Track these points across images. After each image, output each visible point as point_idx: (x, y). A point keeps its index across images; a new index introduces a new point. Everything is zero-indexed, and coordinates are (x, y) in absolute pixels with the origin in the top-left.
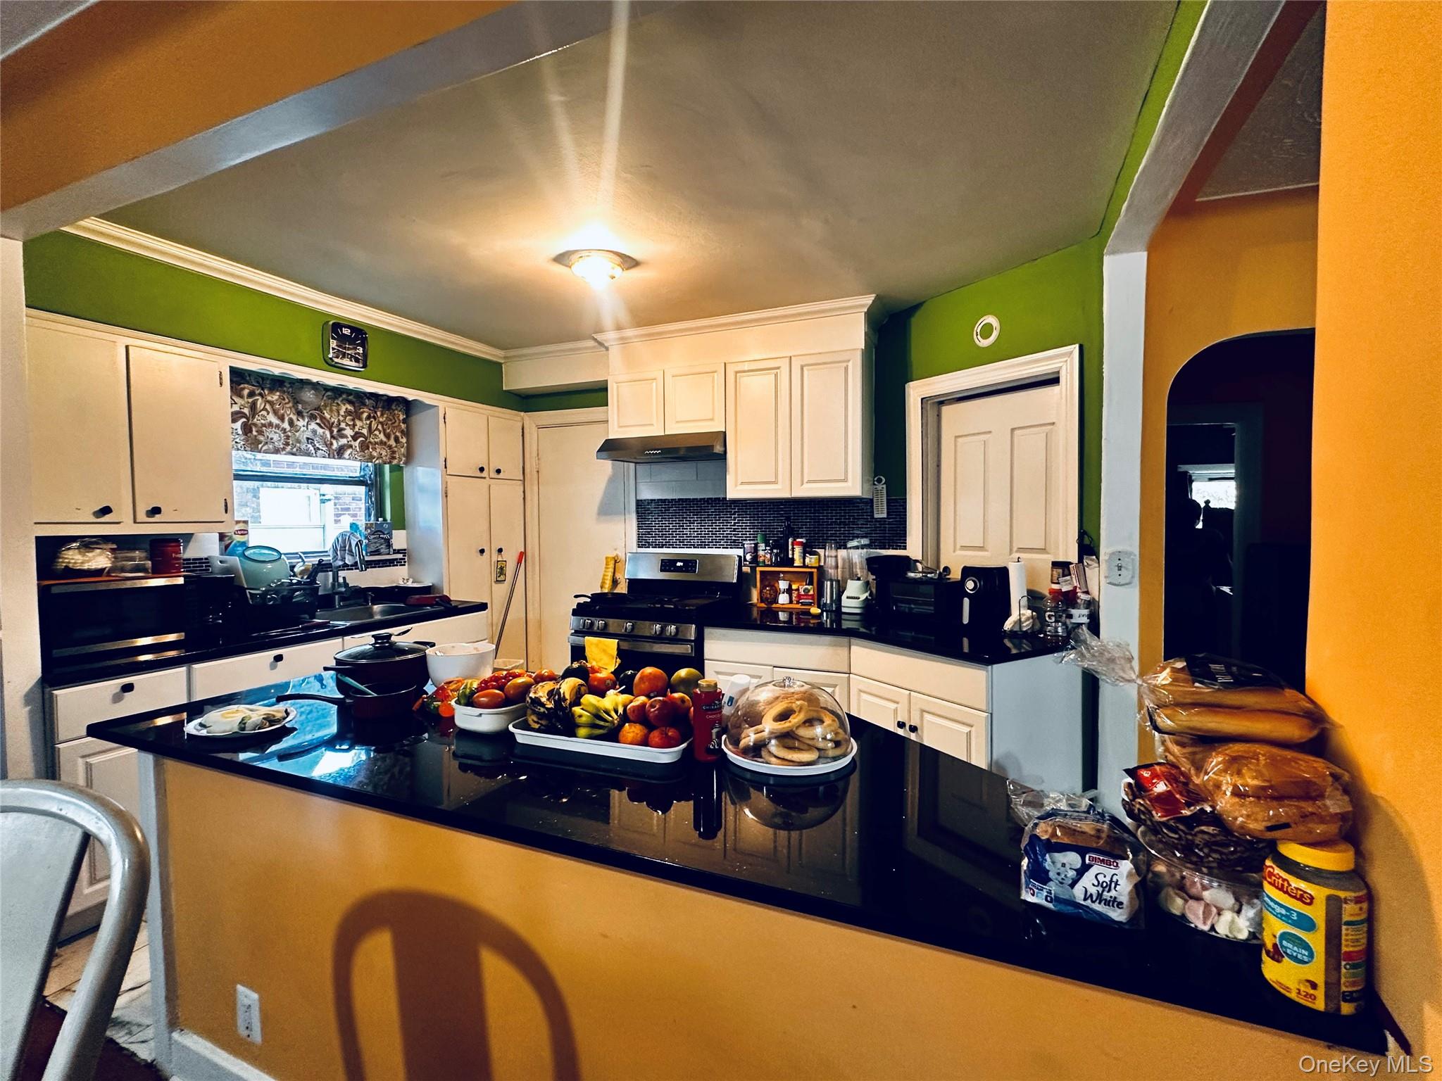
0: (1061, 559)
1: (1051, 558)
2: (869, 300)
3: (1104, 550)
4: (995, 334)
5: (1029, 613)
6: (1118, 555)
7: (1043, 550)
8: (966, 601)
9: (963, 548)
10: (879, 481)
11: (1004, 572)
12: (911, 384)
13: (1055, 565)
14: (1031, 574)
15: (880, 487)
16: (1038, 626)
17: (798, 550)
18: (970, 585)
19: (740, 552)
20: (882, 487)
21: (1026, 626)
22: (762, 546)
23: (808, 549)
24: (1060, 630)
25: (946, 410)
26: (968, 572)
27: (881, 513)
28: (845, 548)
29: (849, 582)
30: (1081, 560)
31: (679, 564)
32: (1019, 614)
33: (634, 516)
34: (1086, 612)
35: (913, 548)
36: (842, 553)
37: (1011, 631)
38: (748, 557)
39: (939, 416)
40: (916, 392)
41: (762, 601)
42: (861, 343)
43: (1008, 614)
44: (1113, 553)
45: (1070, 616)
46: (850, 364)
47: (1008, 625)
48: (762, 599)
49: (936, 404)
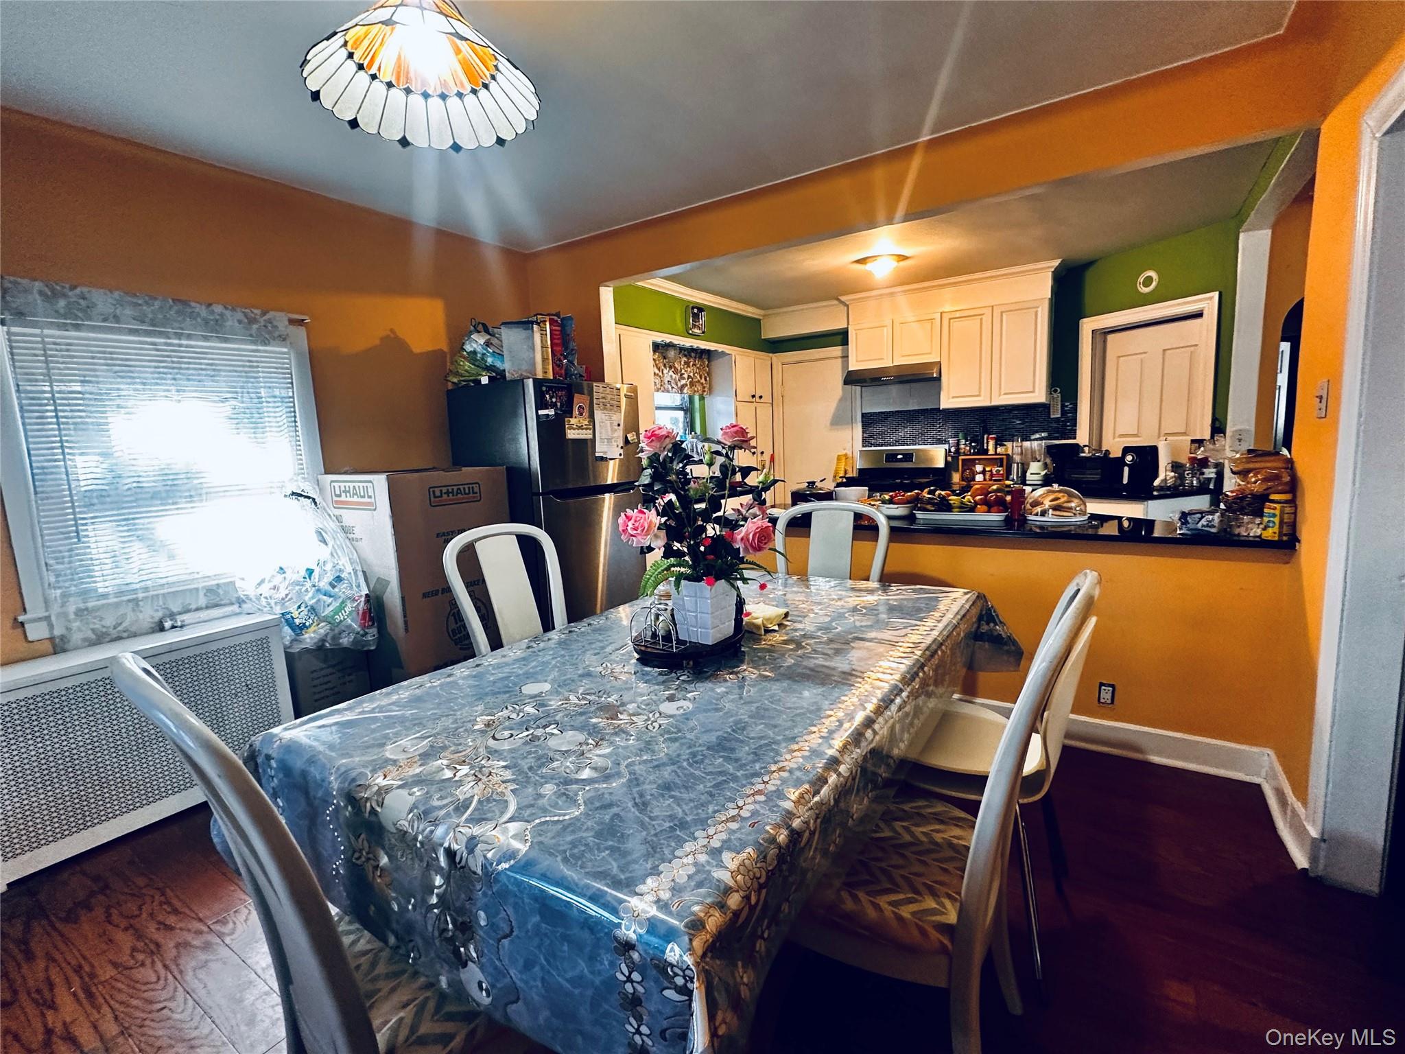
0: (1198, 438)
1: (1189, 438)
2: (1056, 263)
3: (1230, 429)
4: (1154, 284)
5: (1173, 474)
6: (1240, 432)
7: (1185, 434)
8: (1126, 469)
9: (1122, 436)
10: (1055, 391)
11: (1154, 450)
12: (1085, 320)
13: (1193, 441)
14: (1174, 450)
15: (1055, 396)
16: (1179, 482)
17: (991, 443)
18: (1129, 458)
19: (946, 446)
20: (1057, 396)
21: (1170, 483)
22: (963, 441)
23: (999, 442)
24: (1195, 482)
25: (1110, 337)
26: (1127, 450)
27: (1056, 414)
28: (1030, 440)
29: (1032, 464)
30: (1212, 437)
31: (900, 457)
32: (1165, 474)
33: (860, 425)
34: (1214, 470)
35: (1082, 437)
36: (1027, 444)
37: (1159, 486)
38: (953, 449)
39: (1105, 342)
40: (1088, 326)
41: (963, 480)
42: (1047, 293)
43: (1156, 476)
44: (1236, 431)
45: (1203, 474)
46: (1040, 310)
47: (1156, 483)
48: (963, 479)
49: (1102, 335)
